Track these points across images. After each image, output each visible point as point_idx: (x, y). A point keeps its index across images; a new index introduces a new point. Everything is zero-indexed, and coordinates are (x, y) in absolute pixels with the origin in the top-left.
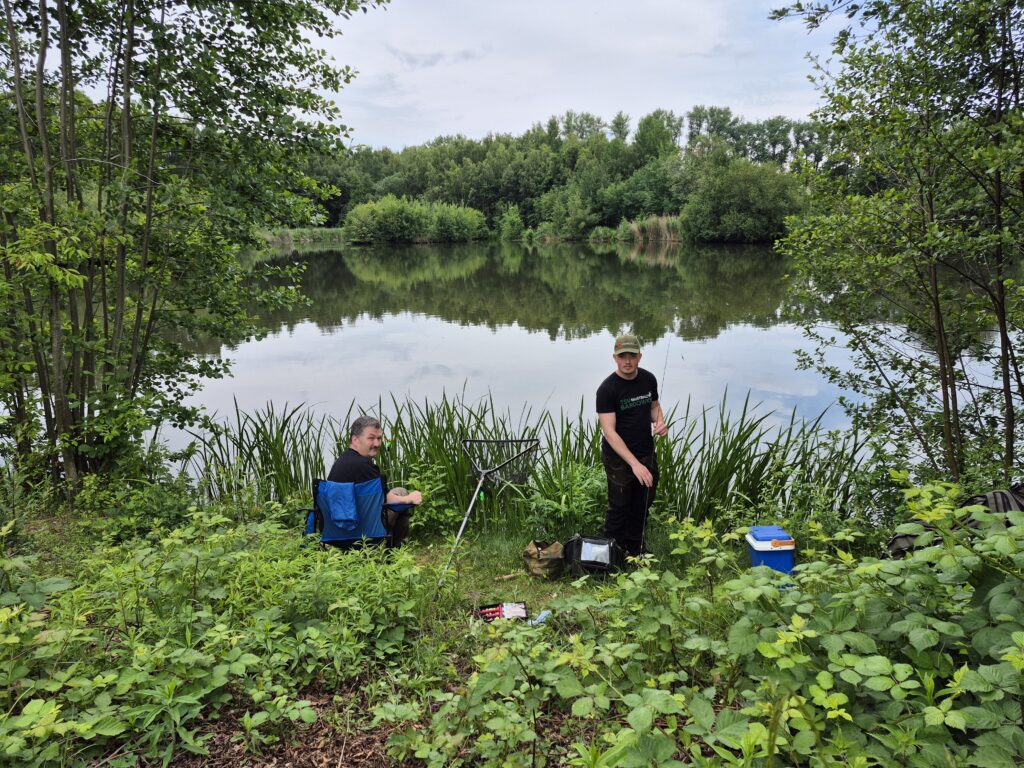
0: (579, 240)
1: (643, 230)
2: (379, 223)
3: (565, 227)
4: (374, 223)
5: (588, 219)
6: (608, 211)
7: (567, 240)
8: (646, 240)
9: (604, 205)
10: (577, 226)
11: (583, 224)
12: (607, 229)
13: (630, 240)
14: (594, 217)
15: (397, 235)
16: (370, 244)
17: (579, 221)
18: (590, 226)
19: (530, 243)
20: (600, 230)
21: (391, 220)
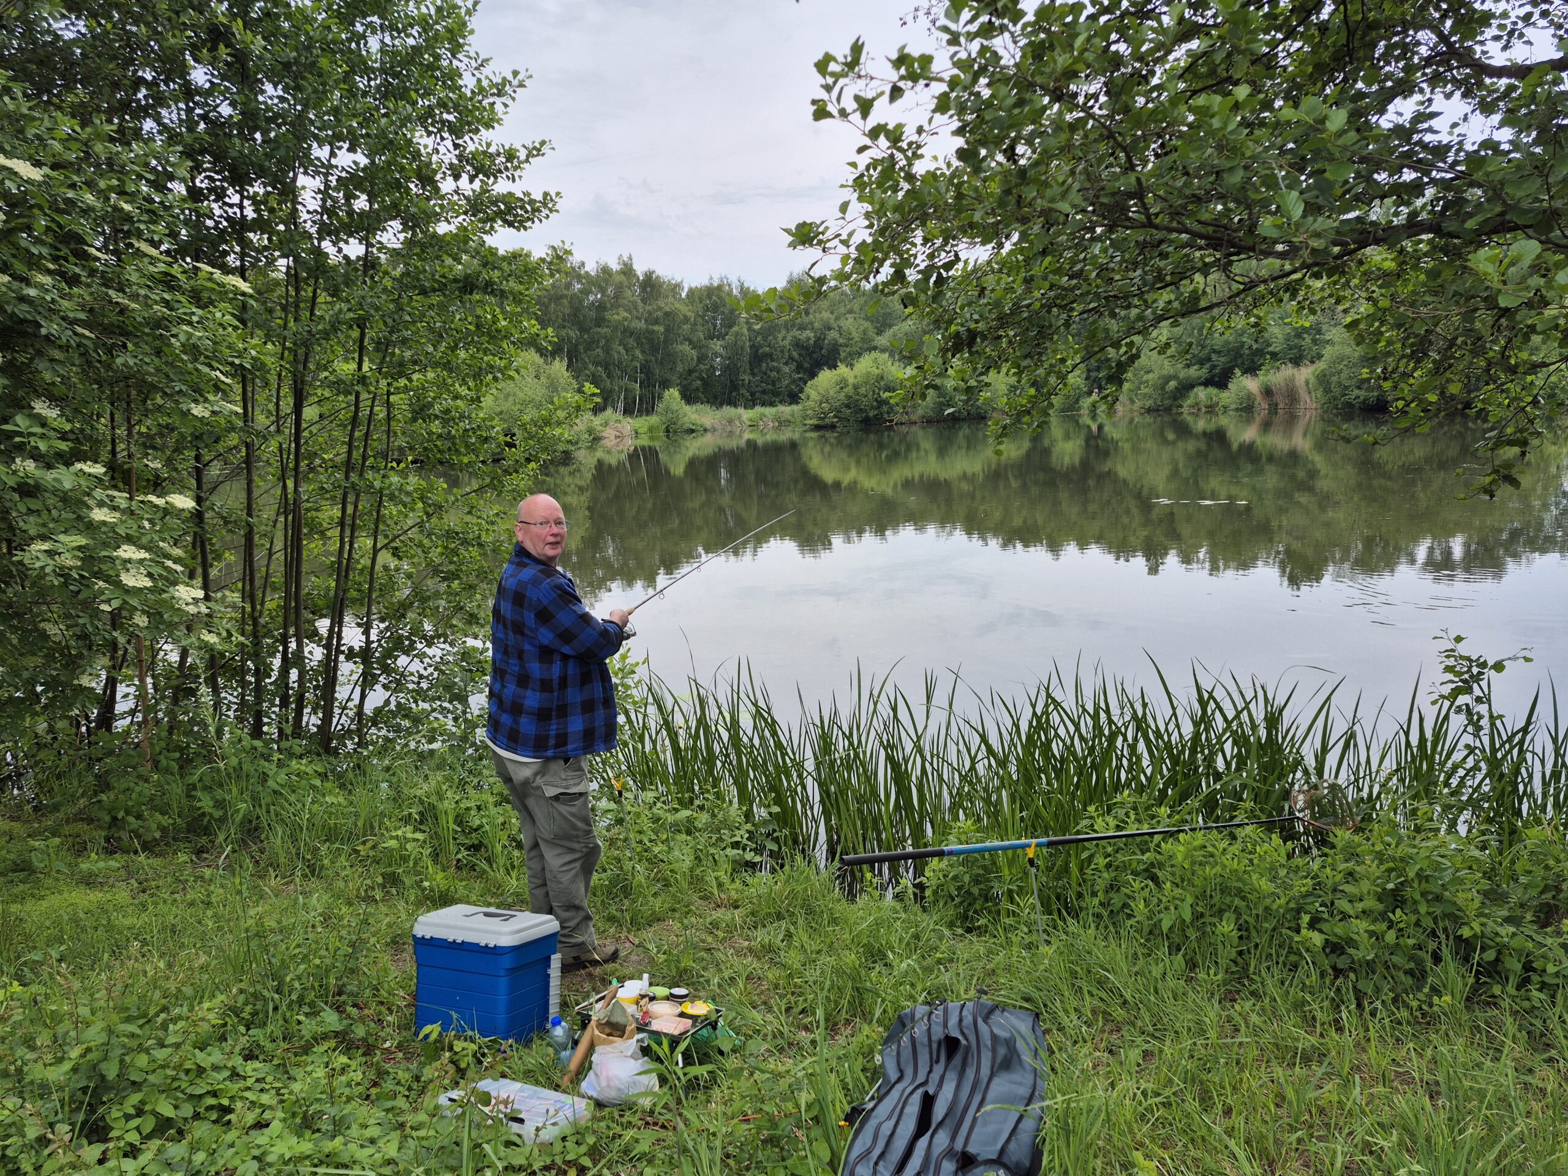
0: (1168, 410)
1: (1268, 392)
2: (849, 397)
3: (1144, 390)
4: (842, 396)
5: (1182, 375)
6: (1221, 361)
7: (1149, 411)
8: (1273, 408)
9: (1214, 351)
10: (1163, 388)
11: (1173, 384)
12: (1212, 391)
13: (1247, 409)
14: (1194, 372)
15: (871, 414)
16: (833, 427)
17: (1168, 379)
18: (1186, 387)
19: (1094, 417)
20: (1202, 394)
21: (863, 390)
